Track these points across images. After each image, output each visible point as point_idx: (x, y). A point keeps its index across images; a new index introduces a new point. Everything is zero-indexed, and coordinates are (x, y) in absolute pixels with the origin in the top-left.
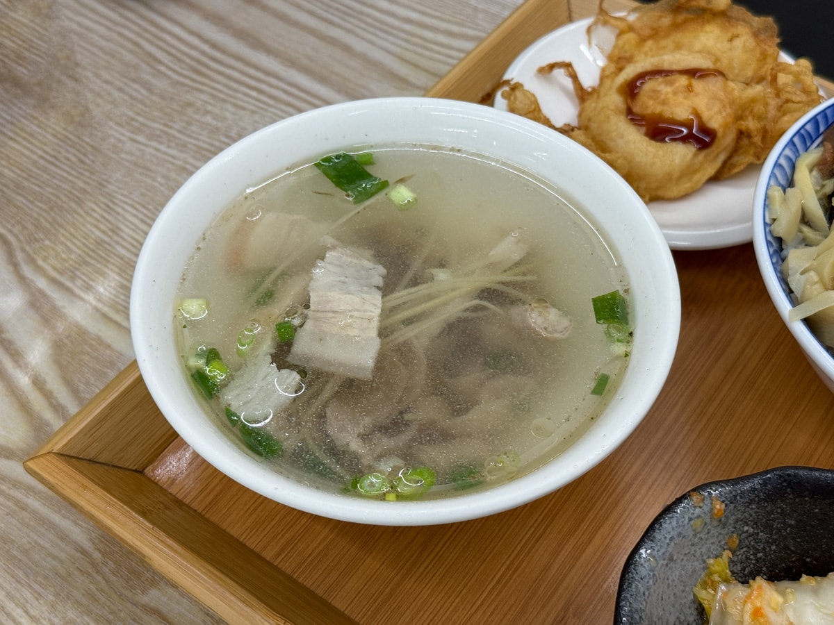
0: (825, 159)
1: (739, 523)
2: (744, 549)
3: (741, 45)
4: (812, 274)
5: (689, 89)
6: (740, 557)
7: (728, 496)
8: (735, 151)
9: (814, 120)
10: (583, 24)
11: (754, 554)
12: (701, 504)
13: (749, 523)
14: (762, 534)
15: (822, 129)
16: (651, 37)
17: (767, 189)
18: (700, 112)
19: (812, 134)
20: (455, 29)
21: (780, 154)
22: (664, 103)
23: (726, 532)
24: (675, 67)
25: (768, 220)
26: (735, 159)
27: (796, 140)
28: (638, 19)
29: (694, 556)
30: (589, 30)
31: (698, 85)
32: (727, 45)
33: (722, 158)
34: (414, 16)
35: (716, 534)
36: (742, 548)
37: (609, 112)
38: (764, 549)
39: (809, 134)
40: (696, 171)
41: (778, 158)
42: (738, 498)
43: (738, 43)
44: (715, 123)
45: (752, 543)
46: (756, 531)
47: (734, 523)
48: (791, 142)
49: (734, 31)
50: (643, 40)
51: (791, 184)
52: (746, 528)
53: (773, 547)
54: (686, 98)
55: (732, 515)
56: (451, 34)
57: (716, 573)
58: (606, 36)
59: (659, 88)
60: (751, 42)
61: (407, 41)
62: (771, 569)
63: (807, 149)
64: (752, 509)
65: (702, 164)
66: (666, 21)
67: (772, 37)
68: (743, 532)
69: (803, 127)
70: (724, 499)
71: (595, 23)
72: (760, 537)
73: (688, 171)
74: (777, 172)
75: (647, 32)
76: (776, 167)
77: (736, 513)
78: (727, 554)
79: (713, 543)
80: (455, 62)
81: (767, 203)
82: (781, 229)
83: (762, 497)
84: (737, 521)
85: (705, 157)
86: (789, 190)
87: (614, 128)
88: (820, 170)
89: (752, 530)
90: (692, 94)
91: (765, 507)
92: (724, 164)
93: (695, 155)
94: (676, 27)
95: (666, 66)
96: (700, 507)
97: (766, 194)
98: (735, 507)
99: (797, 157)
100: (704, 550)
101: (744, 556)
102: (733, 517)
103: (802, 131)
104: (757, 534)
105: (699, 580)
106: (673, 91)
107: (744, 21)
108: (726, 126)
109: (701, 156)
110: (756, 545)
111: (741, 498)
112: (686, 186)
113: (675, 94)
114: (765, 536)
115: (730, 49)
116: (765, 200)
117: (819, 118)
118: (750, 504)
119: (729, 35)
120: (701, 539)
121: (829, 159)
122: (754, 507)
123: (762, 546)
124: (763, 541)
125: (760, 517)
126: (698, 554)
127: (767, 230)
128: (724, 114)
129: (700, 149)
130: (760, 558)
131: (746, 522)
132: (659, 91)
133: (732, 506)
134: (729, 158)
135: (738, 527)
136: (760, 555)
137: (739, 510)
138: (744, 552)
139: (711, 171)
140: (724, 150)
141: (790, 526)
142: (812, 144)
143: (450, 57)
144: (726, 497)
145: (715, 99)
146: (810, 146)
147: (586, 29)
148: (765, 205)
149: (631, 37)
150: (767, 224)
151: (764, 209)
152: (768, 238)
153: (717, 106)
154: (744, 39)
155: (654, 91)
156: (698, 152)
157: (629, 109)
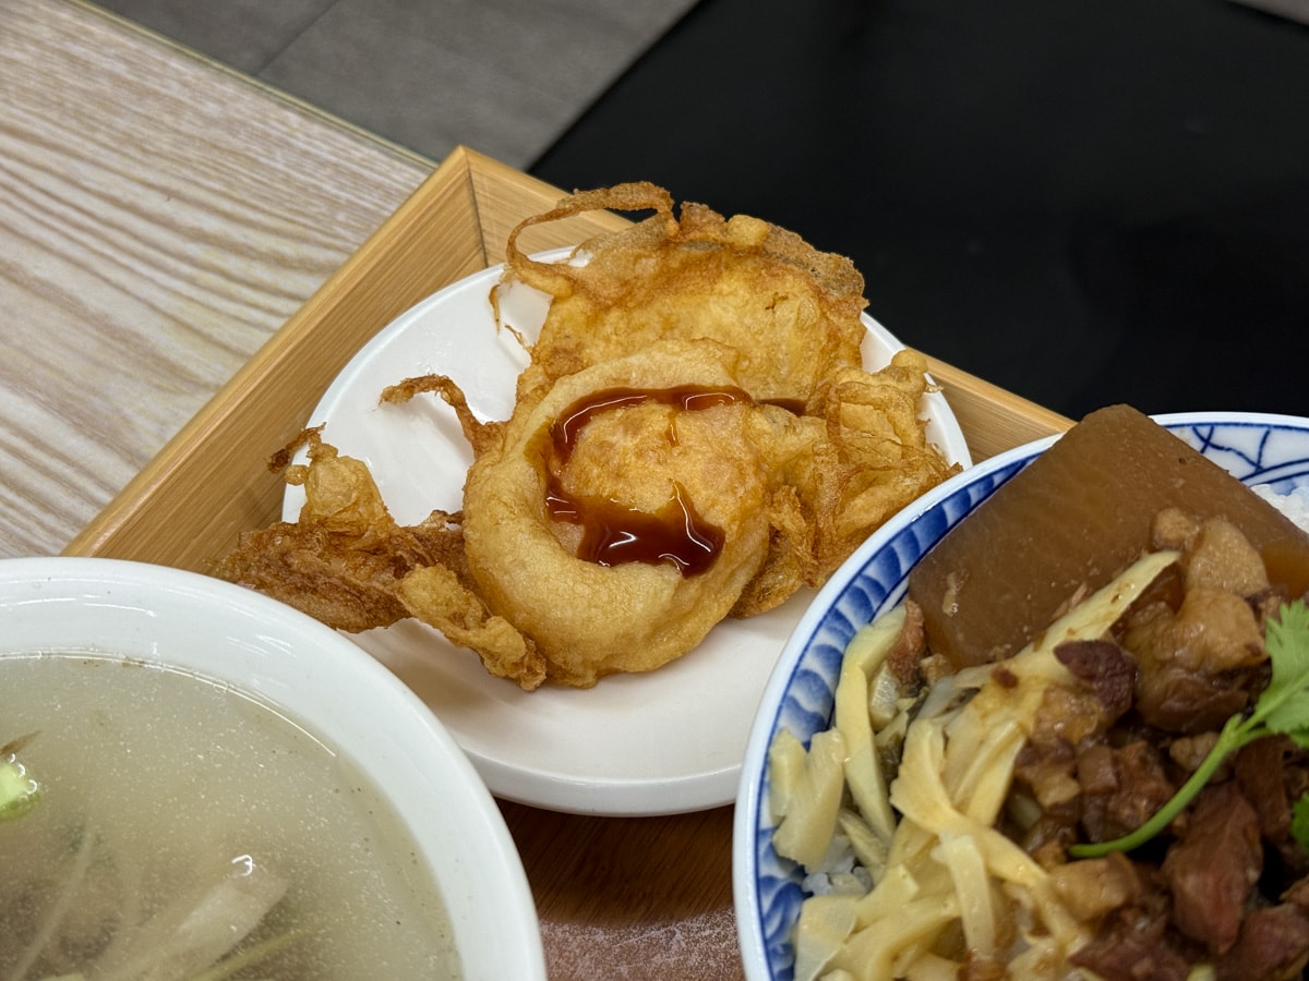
0: (904, 646)
3: (793, 316)
5: (671, 439)
8: (769, 561)
9: (887, 554)
10: (481, 281)
15: (904, 566)
16: (619, 303)
17: (770, 742)
18: (690, 491)
19: (883, 582)
20: (288, 249)
21: (806, 649)
22: (619, 475)
24: (651, 383)
25: (766, 823)
26: (768, 581)
27: (845, 607)
28: (593, 263)
30: (494, 296)
31: (690, 427)
32: (764, 317)
33: (742, 579)
34: (212, 225)
37: (501, 511)
39: (875, 585)
40: (686, 616)
41: (801, 658)
43: (785, 312)
44: (720, 515)
48: (834, 613)
49: (779, 286)
50: (601, 309)
51: (825, 722)
54: (662, 461)
56: (281, 262)
58: (530, 305)
59: (613, 439)
60: (811, 309)
61: (191, 281)
63: (871, 617)
65: (698, 601)
67: (854, 294)
69: (859, 573)
71: (507, 279)
73: (668, 621)
74: (799, 694)
75: (611, 291)
76: (795, 682)
80: (277, 323)
81: (767, 779)
82: (792, 842)
85: (703, 585)
86: (819, 739)
87: (508, 546)
88: (895, 672)
90: (676, 451)
92: (749, 588)
93: (679, 588)
94: (668, 281)
95: (635, 382)
97: (767, 755)
99: (847, 641)
103: (858, 583)
106: (637, 446)
107: (799, 263)
108: (745, 516)
109: (694, 587)
112: (668, 646)
113: (640, 454)
115: (773, 325)
116: (763, 773)
117: (896, 546)
119: (768, 297)
121: (911, 646)
127: (763, 847)
128: (741, 492)
129: (688, 573)
132: (612, 446)
134: (760, 574)
139: (719, 609)
140: (746, 562)
142: (884, 601)
143: (272, 312)
145: (724, 457)
146: (879, 608)
147: (488, 292)
148: (762, 784)
149: (577, 306)
150: (765, 832)
151: (760, 795)
152: (765, 871)
153: (727, 474)
154: (799, 304)
155: (603, 445)
156: (685, 581)
157: (553, 486)
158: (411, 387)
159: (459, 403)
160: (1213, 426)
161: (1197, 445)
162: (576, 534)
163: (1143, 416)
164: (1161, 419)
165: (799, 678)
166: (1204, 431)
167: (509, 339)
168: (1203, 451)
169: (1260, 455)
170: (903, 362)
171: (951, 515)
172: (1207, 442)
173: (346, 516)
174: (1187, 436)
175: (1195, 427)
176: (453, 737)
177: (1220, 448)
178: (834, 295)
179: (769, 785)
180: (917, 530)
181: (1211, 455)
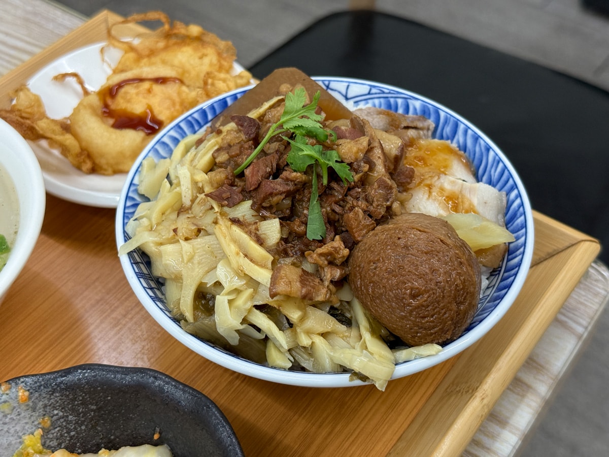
0: (202, 139)
1: (48, 407)
2: (58, 429)
3: (208, 62)
4: (144, 220)
5: (149, 91)
6: (55, 434)
7: (33, 386)
9: (203, 112)
10: (98, 46)
11: (68, 433)
12: (8, 392)
13: (58, 407)
14: (70, 417)
15: (210, 117)
16: (148, 56)
17: (144, 159)
18: (153, 108)
19: (200, 121)
22: (129, 101)
23: (37, 414)
25: (136, 182)
27: (183, 125)
28: (141, 43)
29: (9, 433)
30: (102, 51)
31: (157, 88)
32: (197, 61)
35: (28, 416)
36: (56, 428)
38: (75, 428)
39: (197, 121)
41: (162, 138)
42: (42, 387)
43: (206, 60)
44: (163, 116)
45: (64, 424)
46: (65, 414)
47: (44, 408)
49: (205, 51)
50: (140, 57)
52: (56, 412)
53: (83, 427)
54: (144, 98)
55: (39, 401)
57: (29, 447)
59: (130, 91)
60: (215, 59)
62: (84, 444)
63: (194, 132)
64: (56, 397)
66: (161, 44)
67: (232, 55)
68: (54, 415)
69: (190, 115)
70: (28, 388)
71: (108, 46)
72: (70, 419)
74: (160, 148)
75: (146, 52)
77: (43, 400)
78: (39, 432)
79: (26, 423)
82: (142, 188)
83: (63, 387)
84: (45, 406)
86: (162, 161)
89: (61, 414)
90: (150, 95)
91: (68, 396)
93: (142, 139)
94: (166, 48)
95: (144, 76)
96: (7, 394)
97: (141, 163)
98: (40, 395)
99: (182, 137)
100: (18, 428)
101: (59, 434)
102: (41, 403)
103: (190, 118)
104: (67, 416)
105: (16, 452)
106: (137, 93)
107: (213, 44)
109: (148, 139)
110: (68, 426)
111: (45, 387)
113: (137, 95)
114: (75, 418)
115: (201, 65)
116: (139, 168)
117: (207, 110)
118: (54, 392)
119: (200, 54)
120: (12, 419)
122: (57, 395)
123: (73, 426)
124: (74, 422)
125: (66, 403)
126: (12, 431)
127: (133, 188)
128: (173, 110)
129: (149, 135)
130: (74, 436)
131: (54, 407)
132: (129, 93)
133: (37, 394)
135: (48, 410)
136: (72, 433)
137: (45, 397)
138: (59, 431)
141: (92, 410)
142: (200, 128)
144: (31, 387)
145: (169, 98)
146: (198, 130)
147: (100, 49)
148: (137, 170)
149: (132, 55)
150: (134, 185)
151: (135, 173)
152: (131, 194)
153: (168, 103)
154: (211, 57)
155: (126, 93)
156: (147, 137)
157: (106, 106)
158: (65, 76)
159: (81, 83)
160: (329, 81)
161: (325, 88)
162: (111, 121)
163: (307, 77)
164: (313, 78)
165: (160, 143)
166: (327, 83)
167: (105, 66)
168: (327, 90)
169: (347, 93)
170: (242, 74)
171: (230, 102)
172: (328, 87)
173: (29, 110)
174: (320, 83)
175: (323, 81)
176: (29, 145)
177: (332, 90)
178: (225, 55)
179: (140, 172)
180: (216, 106)
181: (330, 92)
